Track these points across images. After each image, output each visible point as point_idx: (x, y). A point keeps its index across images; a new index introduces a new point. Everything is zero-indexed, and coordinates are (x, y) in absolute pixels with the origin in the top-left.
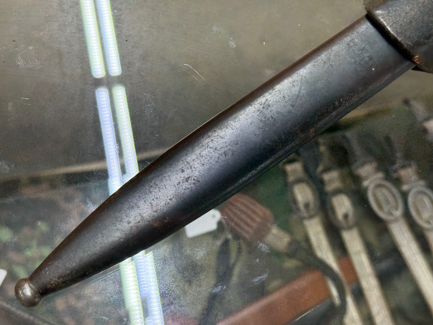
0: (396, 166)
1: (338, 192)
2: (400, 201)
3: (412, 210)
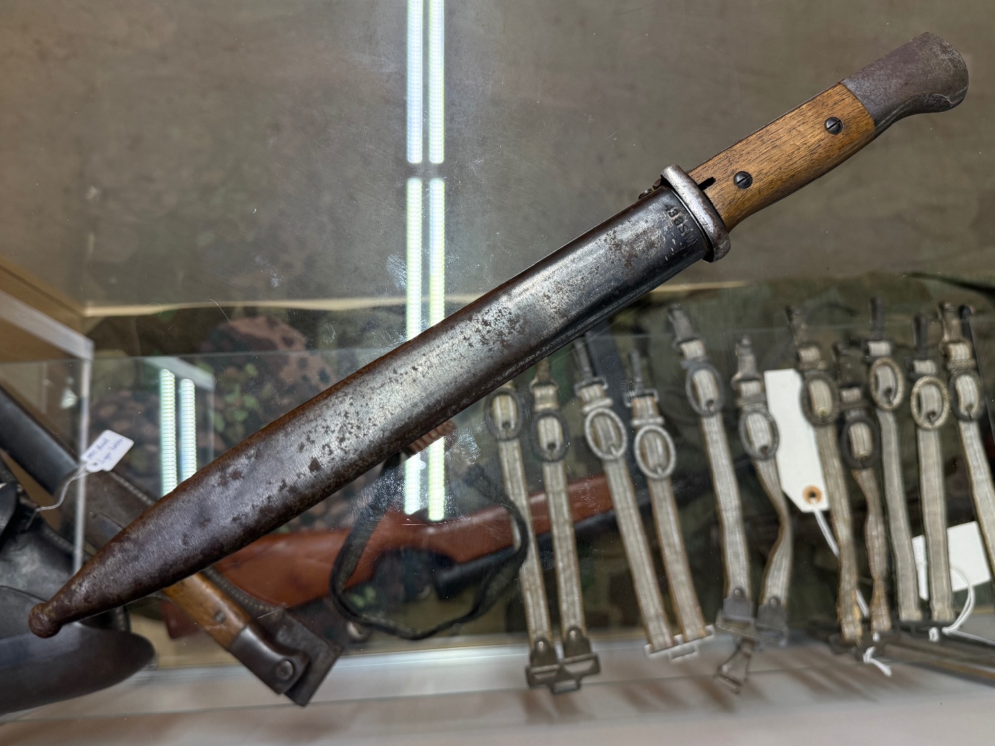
0: (633, 394)
2: (625, 438)
3: (637, 452)
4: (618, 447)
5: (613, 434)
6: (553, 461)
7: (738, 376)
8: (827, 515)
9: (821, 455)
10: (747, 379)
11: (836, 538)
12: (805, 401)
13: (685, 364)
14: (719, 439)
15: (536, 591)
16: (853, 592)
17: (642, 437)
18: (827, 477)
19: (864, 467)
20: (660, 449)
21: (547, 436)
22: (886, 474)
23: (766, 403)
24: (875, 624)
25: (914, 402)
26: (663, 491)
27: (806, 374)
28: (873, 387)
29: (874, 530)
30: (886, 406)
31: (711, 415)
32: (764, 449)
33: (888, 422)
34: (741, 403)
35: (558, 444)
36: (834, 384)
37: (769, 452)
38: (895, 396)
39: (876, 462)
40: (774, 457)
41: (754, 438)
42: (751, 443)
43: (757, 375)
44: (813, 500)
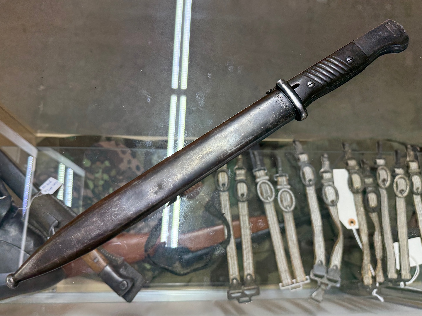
0: (278, 175)
1: (241, 181)
2: (274, 193)
3: (279, 200)
4: (271, 197)
5: (269, 191)
6: (243, 201)
7: (322, 170)
8: (358, 231)
9: (356, 205)
10: (325, 172)
11: (361, 242)
12: (350, 182)
13: (300, 164)
14: (313, 196)
15: (234, 257)
16: (368, 265)
17: (281, 193)
18: (358, 215)
19: (374, 212)
20: (289, 199)
21: (241, 191)
22: (383, 215)
23: (333, 183)
24: (377, 279)
25: (395, 185)
26: (289, 217)
27: (350, 171)
28: (378, 178)
29: (377, 238)
30: (383, 186)
31: (310, 186)
32: (333, 202)
33: (384, 193)
34: (323, 181)
35: (245, 194)
36: (362, 176)
37: (334, 203)
38: (387, 182)
39: (378, 209)
40: (336, 205)
41: (328, 197)
42: (327, 198)
43: (330, 170)
44: (352, 224)
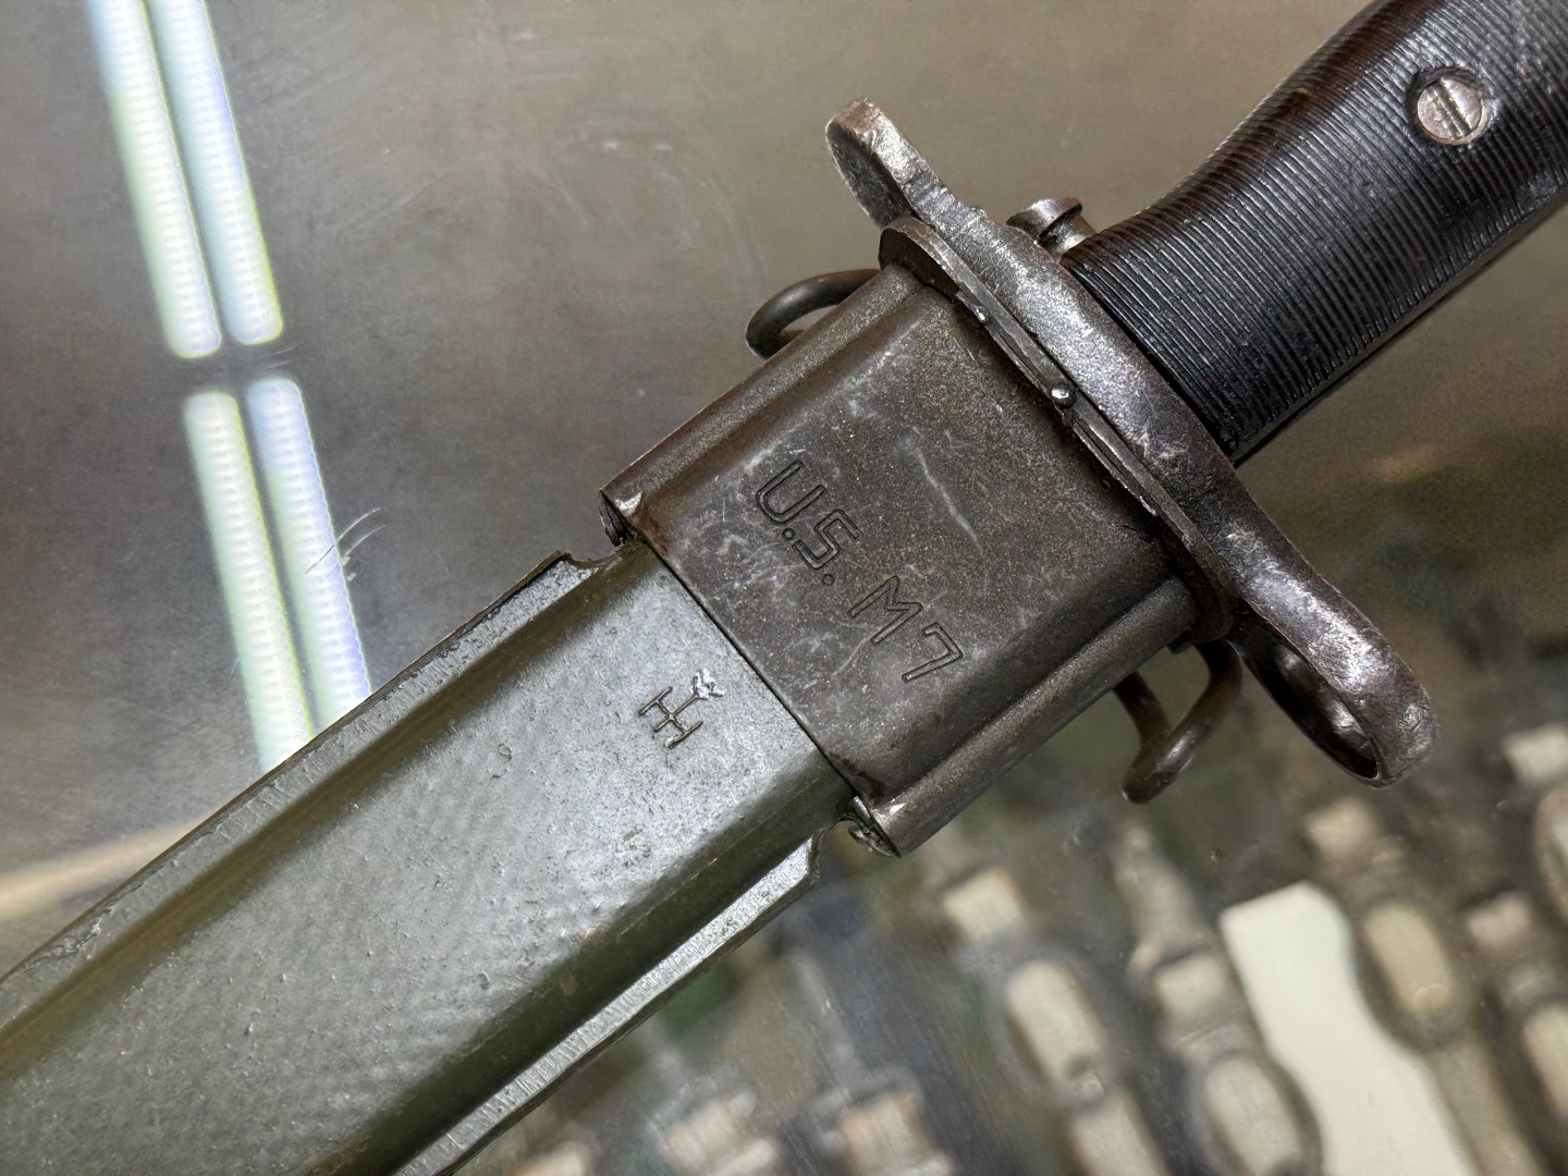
7: (1145, 955)
10: (1174, 958)
13: (968, 961)
23: (1251, 1023)
27: (1349, 892)
34: (1174, 1039)
36: (1440, 903)
43: (1199, 936)
